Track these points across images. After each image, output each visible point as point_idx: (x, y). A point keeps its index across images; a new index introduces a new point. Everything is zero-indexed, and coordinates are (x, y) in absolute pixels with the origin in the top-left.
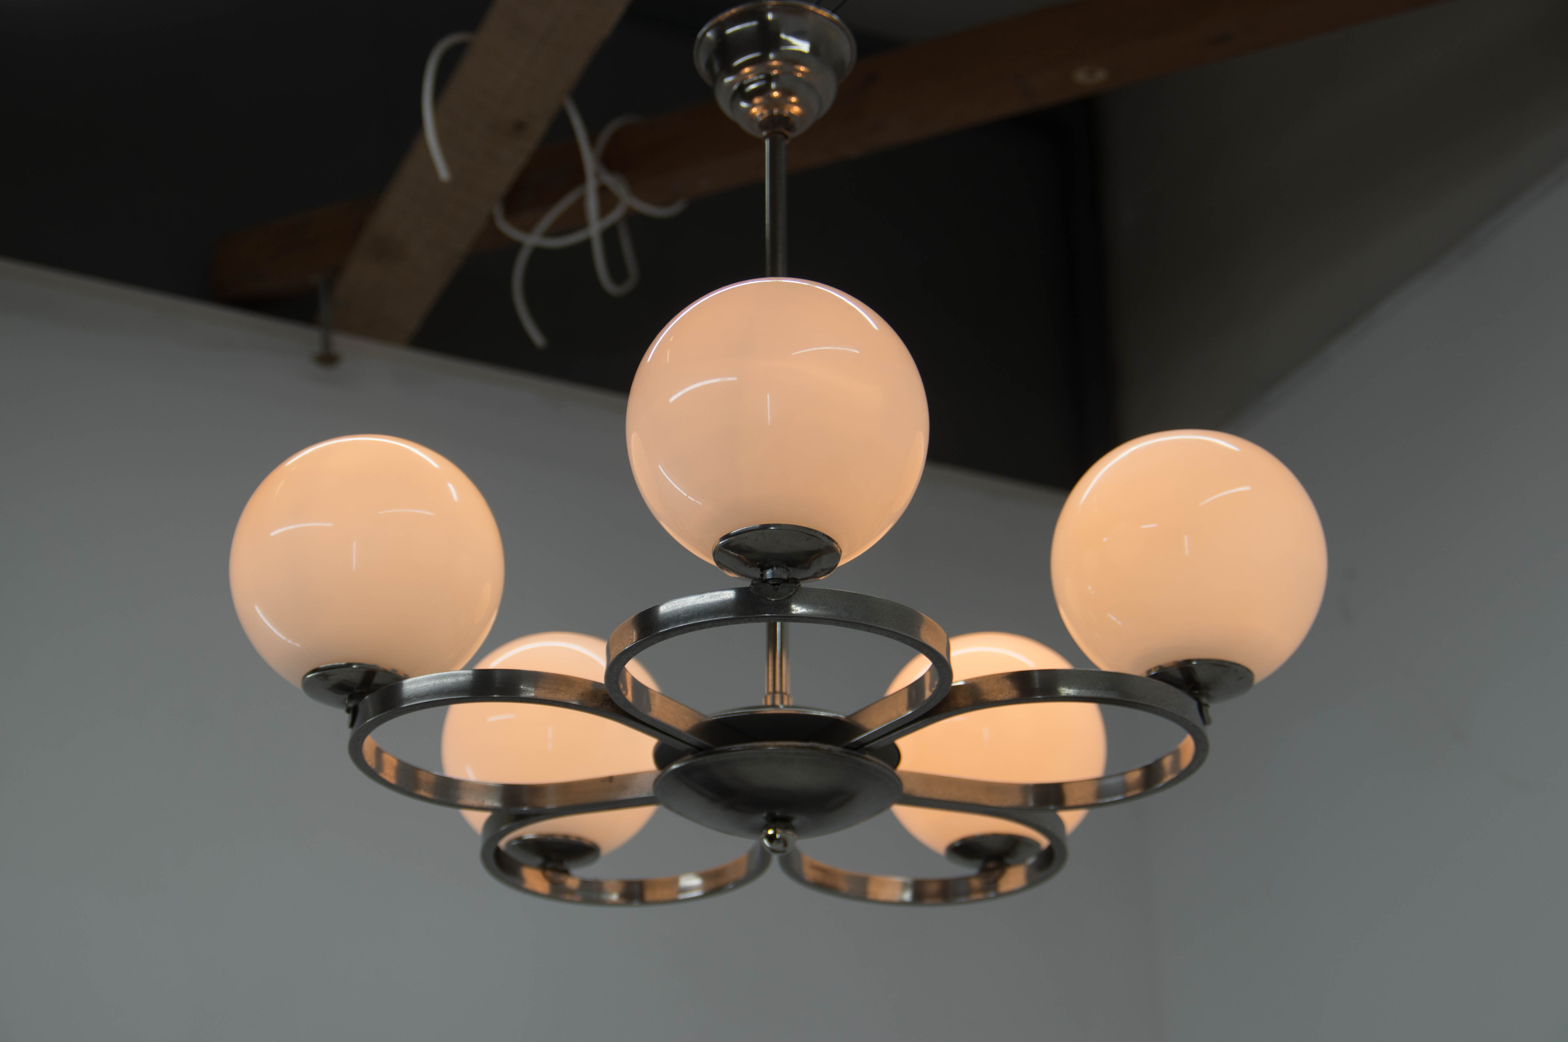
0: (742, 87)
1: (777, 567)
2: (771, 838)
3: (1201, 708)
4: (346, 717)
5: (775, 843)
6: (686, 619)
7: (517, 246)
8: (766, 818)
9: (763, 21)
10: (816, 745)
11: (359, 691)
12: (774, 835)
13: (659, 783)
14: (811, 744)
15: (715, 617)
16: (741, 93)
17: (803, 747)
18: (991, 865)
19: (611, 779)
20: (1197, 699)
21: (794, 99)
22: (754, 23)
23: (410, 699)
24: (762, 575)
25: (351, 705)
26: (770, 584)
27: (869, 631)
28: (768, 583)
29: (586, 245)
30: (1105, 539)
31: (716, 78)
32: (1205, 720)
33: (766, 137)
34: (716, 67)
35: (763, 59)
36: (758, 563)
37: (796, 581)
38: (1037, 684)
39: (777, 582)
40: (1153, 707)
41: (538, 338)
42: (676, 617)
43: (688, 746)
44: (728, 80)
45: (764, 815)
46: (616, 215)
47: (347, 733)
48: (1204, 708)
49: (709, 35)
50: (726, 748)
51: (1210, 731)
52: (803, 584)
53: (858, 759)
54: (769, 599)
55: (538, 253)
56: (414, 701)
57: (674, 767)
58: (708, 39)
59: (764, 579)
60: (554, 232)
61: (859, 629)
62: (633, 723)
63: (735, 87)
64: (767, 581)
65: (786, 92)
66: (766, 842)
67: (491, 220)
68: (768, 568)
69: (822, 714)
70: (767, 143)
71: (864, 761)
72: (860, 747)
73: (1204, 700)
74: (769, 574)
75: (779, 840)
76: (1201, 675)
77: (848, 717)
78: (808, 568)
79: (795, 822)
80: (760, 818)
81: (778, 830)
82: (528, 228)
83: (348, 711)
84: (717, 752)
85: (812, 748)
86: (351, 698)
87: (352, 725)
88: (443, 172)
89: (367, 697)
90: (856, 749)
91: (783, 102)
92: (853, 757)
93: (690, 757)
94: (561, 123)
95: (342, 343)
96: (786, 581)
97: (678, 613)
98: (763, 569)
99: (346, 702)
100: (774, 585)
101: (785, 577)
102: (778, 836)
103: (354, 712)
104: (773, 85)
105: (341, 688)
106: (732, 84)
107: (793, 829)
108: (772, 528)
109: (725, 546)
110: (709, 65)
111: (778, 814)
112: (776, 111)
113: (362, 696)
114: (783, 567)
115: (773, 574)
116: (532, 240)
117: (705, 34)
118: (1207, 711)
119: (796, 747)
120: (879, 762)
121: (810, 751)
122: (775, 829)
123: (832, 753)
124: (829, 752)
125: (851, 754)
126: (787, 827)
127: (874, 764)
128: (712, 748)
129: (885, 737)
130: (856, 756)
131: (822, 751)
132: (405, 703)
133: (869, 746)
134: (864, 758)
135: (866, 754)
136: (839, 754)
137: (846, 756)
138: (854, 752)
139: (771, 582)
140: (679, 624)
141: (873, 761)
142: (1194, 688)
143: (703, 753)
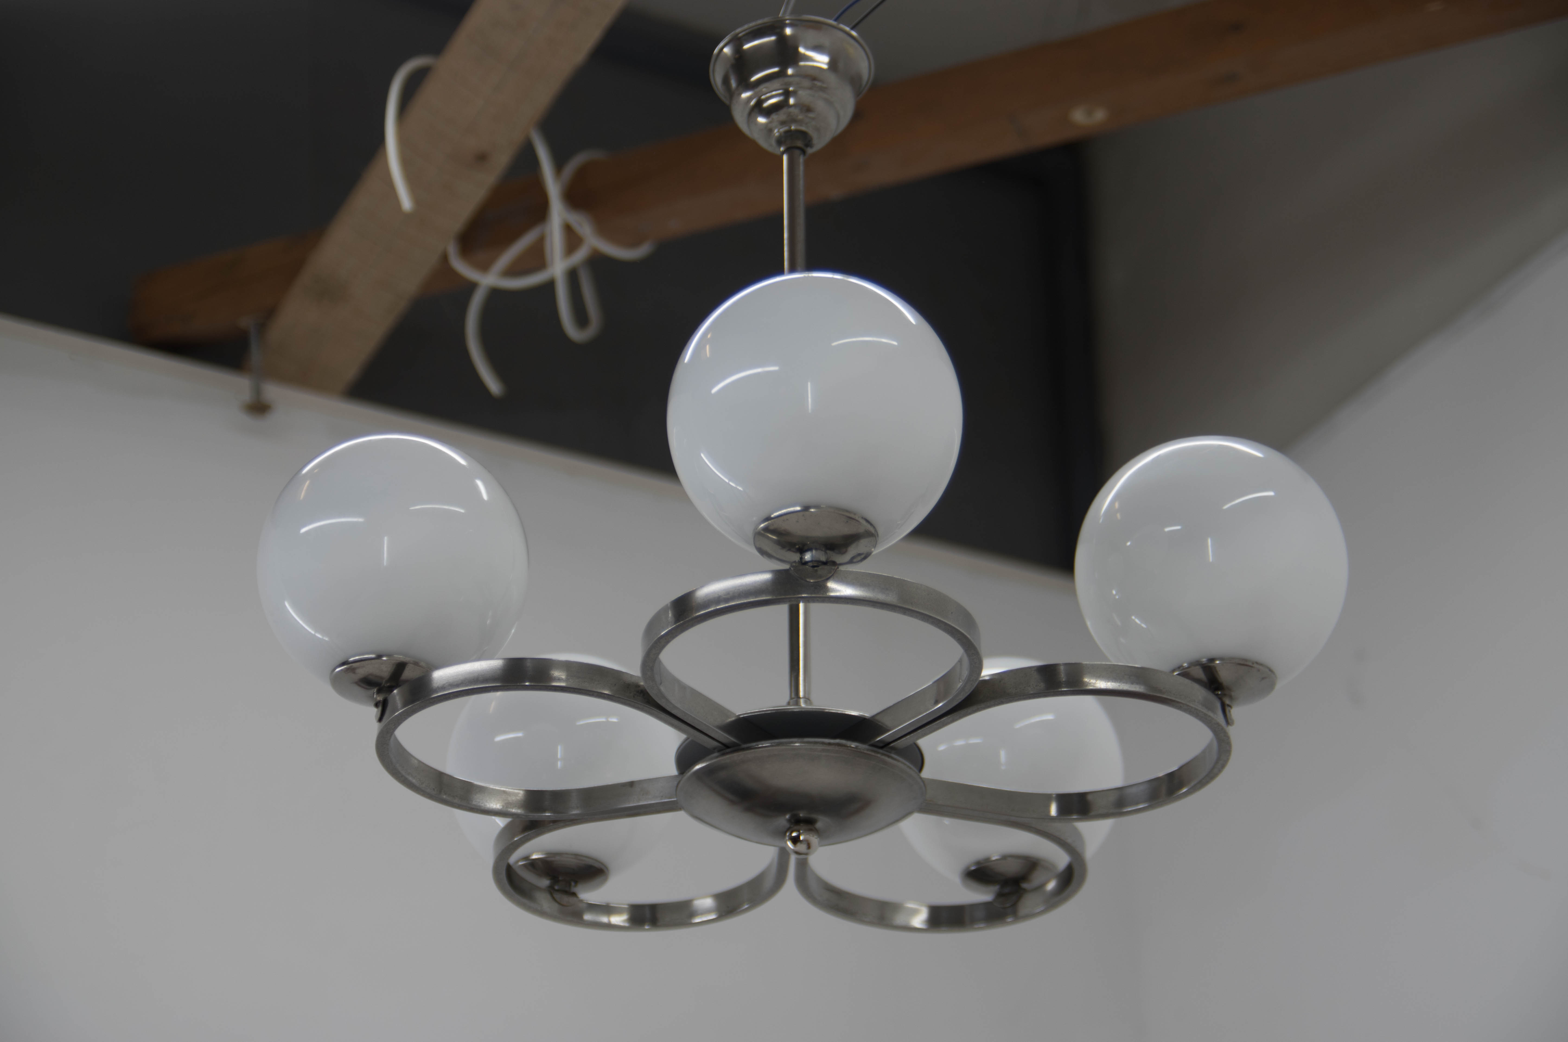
0: (760, 103)
1: (816, 549)
2: (795, 841)
3: (1224, 708)
4: (374, 712)
5: (799, 844)
6: (727, 600)
7: (472, 286)
8: (789, 821)
9: (782, 38)
10: (843, 742)
11: (388, 684)
12: (798, 837)
13: (682, 785)
14: (837, 741)
15: (756, 598)
16: (759, 108)
17: (830, 744)
18: (1007, 890)
19: (631, 784)
20: (1220, 698)
22: (773, 38)
23: (445, 688)
24: (801, 558)
25: (380, 698)
26: (810, 566)
27: (904, 613)
28: (808, 565)
29: (549, 287)
30: (1129, 544)
31: (732, 94)
32: (1228, 721)
33: (783, 153)
34: (733, 84)
35: (782, 74)
36: (797, 547)
37: (834, 563)
38: (1063, 677)
39: (817, 564)
40: (1178, 702)
41: (494, 385)
42: (717, 599)
43: (715, 744)
44: (745, 95)
45: (787, 817)
46: (580, 255)
47: (374, 728)
48: (1227, 709)
49: (726, 50)
50: (754, 744)
51: (1232, 731)
52: (842, 568)
53: (883, 757)
54: (808, 580)
55: (495, 294)
56: (449, 689)
57: (698, 767)
58: (726, 54)
59: (803, 561)
60: (512, 271)
61: (895, 612)
62: (663, 715)
63: (753, 103)
64: (806, 563)
65: (805, 108)
66: (790, 844)
67: (445, 258)
68: (807, 551)
70: (785, 158)
71: (891, 761)
72: (885, 746)
73: (1227, 702)
74: (808, 557)
75: (802, 842)
76: (1225, 675)
77: (873, 717)
78: (844, 553)
79: (819, 825)
80: (783, 821)
81: (802, 833)
82: (484, 267)
83: (376, 705)
84: (744, 749)
85: (839, 745)
86: (379, 692)
87: (380, 720)
88: (406, 202)
89: (395, 691)
90: (882, 748)
91: (801, 117)
92: (879, 755)
93: (716, 754)
95: (273, 391)
96: (825, 563)
97: (718, 594)
98: (802, 551)
99: (375, 696)
100: (813, 567)
101: (823, 559)
102: (801, 838)
103: (383, 706)
104: (791, 101)
105: (368, 682)
106: (749, 99)
107: (817, 832)
108: (813, 510)
109: (766, 529)
110: (726, 81)
111: (800, 817)
112: (794, 127)
113: (390, 689)
114: (822, 550)
115: (812, 556)
116: (489, 280)
117: (722, 49)
118: (1230, 711)
119: (823, 743)
120: (905, 764)
121: (837, 748)
122: (798, 831)
123: (859, 750)
124: (855, 750)
125: (878, 753)
126: (811, 830)
127: (899, 764)
128: (740, 745)
129: (908, 737)
130: (883, 754)
131: (849, 748)
132: (437, 693)
133: (892, 745)
134: (889, 757)
135: (890, 753)
136: (865, 752)
137: (873, 754)
138: (881, 751)
139: (810, 564)
140: (718, 605)
141: (899, 761)
142: (1217, 689)
143: (728, 750)
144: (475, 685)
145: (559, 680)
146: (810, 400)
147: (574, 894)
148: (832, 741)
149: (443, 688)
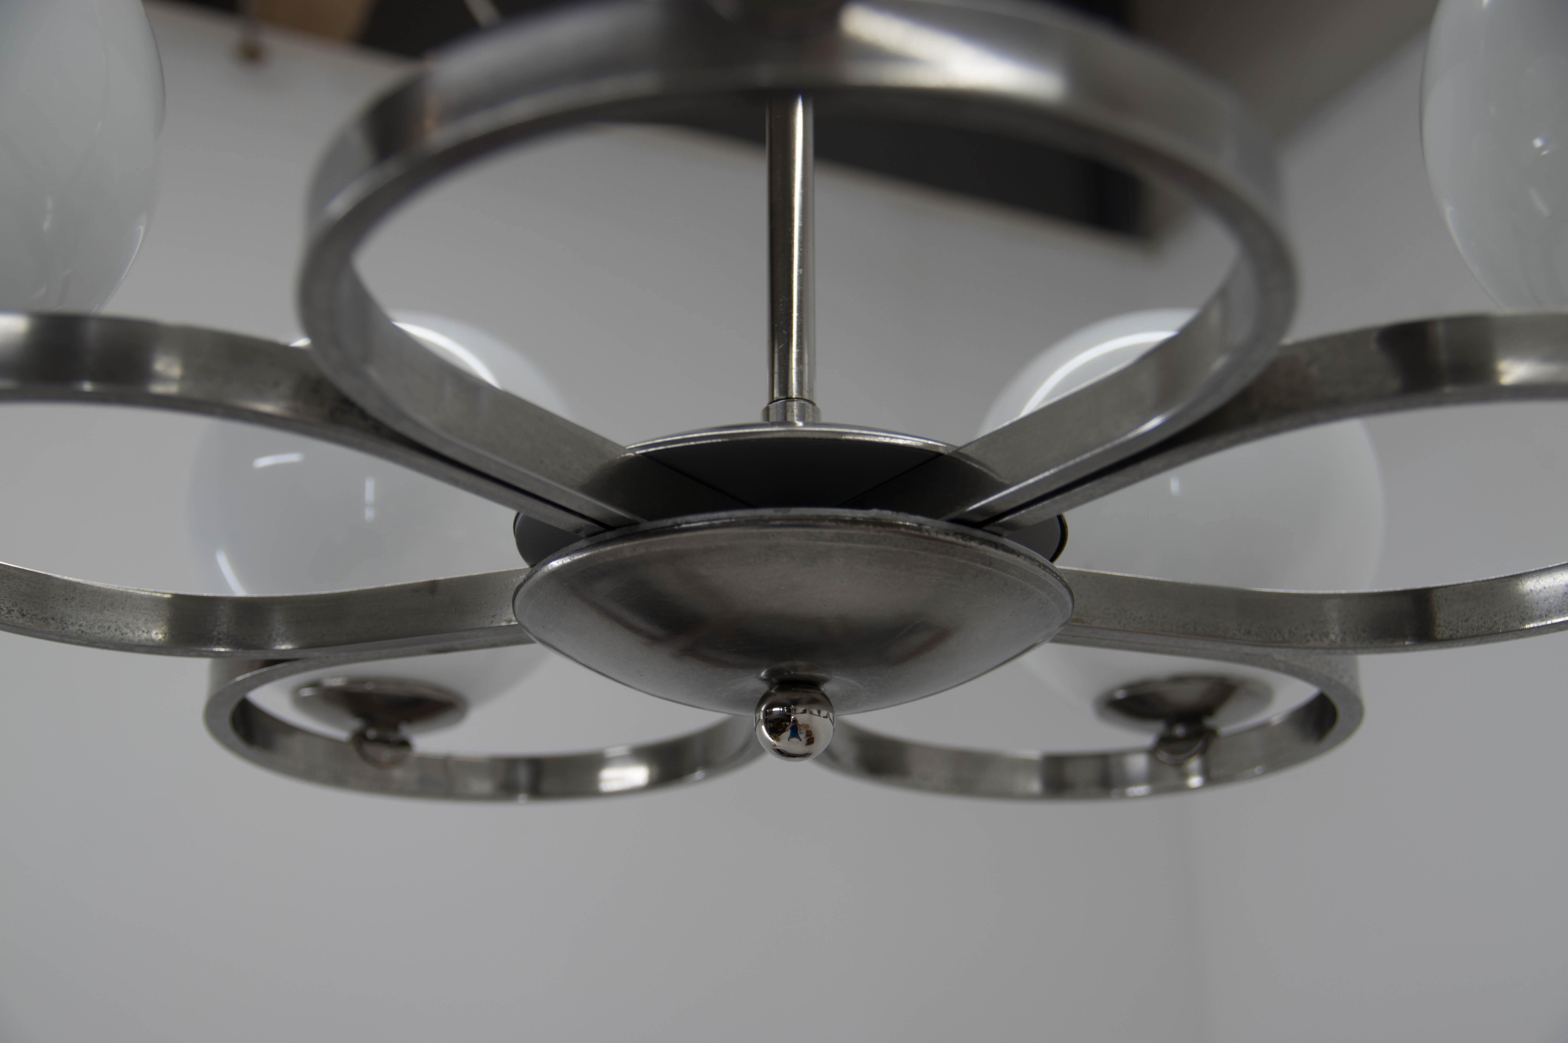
2: (779, 724)
10: (887, 514)
12: (785, 716)
14: (874, 513)
17: (854, 522)
18: (1179, 731)
19: (433, 587)
43: (579, 521)
50: (668, 522)
53: (984, 548)
57: (555, 564)
62: (424, 460)
66: (766, 732)
69: (901, 441)
71: (999, 554)
72: (988, 520)
77: (965, 449)
79: (834, 691)
80: (751, 681)
84: (646, 534)
85: (877, 523)
92: (973, 544)
93: (582, 543)
102: (793, 718)
119: (838, 520)
120: (1033, 560)
121: (872, 531)
123: (926, 534)
124: (917, 533)
125: (972, 538)
126: (814, 701)
127: (1020, 561)
128: (636, 523)
129: (1046, 503)
130: (983, 541)
131: (903, 530)
133: (1004, 518)
134: (996, 546)
135: (1000, 535)
136: (941, 537)
137: (960, 541)
138: (978, 533)
141: (1019, 554)
143: (609, 535)
145: (165, 379)
147: (405, 744)
148: (860, 514)
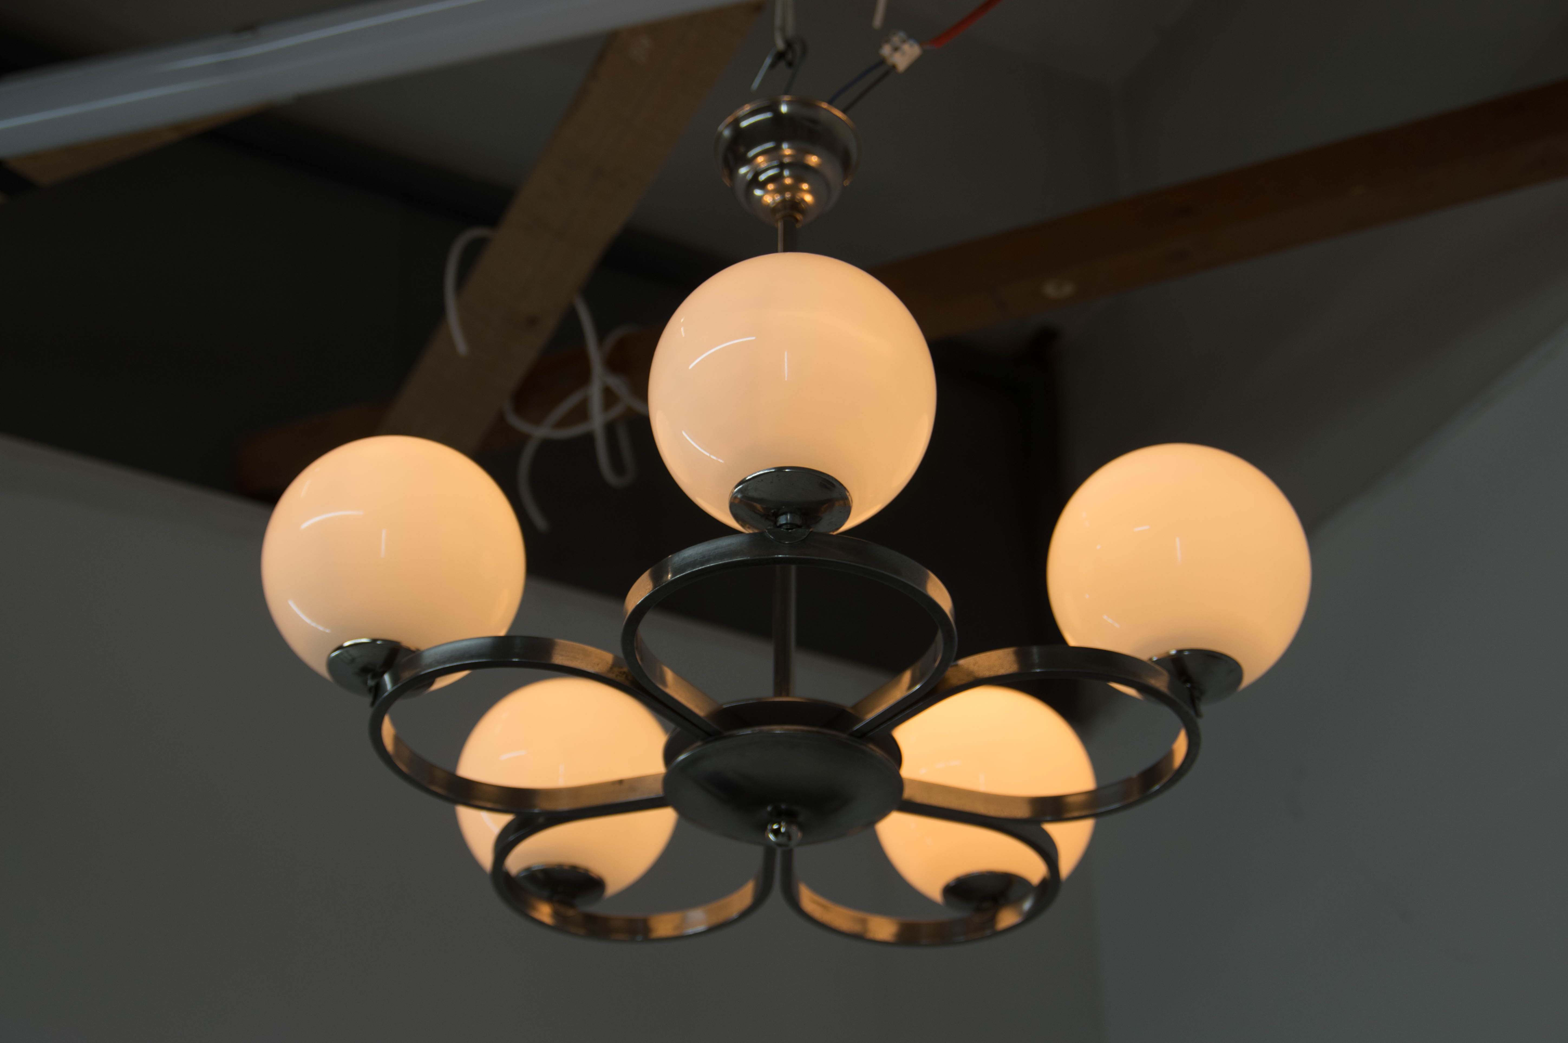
0: (756, 176)
1: (791, 513)
3: (1194, 700)
4: (365, 700)
5: (780, 837)
6: (703, 566)
8: (772, 813)
10: (822, 730)
12: (779, 829)
13: (668, 780)
14: (816, 729)
15: (730, 559)
16: (755, 182)
17: (809, 732)
18: (984, 906)
19: (621, 782)
20: (1190, 690)
21: (805, 186)
24: (776, 521)
25: (371, 683)
26: (784, 529)
28: (782, 529)
29: (590, 437)
30: (1098, 547)
31: (732, 170)
32: (1198, 714)
33: (779, 221)
36: (772, 511)
37: (808, 526)
39: (791, 528)
44: (743, 170)
45: (769, 808)
54: (782, 542)
55: (547, 445)
56: (435, 666)
59: (778, 525)
60: (560, 425)
63: (750, 176)
64: (781, 526)
65: (798, 179)
66: (771, 837)
67: (502, 415)
68: (781, 515)
71: (867, 750)
72: (863, 735)
73: (1197, 694)
74: (782, 520)
75: (783, 834)
77: (853, 707)
78: (818, 518)
79: (801, 816)
80: (767, 813)
81: (783, 824)
82: (537, 421)
83: (367, 692)
85: (818, 732)
87: (373, 704)
90: (859, 739)
91: (795, 188)
92: (855, 744)
93: (699, 743)
94: (570, 319)
96: (799, 526)
98: (777, 515)
99: (367, 684)
100: (788, 529)
101: (797, 522)
102: (783, 830)
104: (786, 173)
105: (363, 674)
106: (746, 174)
107: (797, 821)
108: (787, 470)
109: (741, 492)
111: (783, 806)
112: (788, 195)
114: (796, 514)
115: (787, 519)
116: (541, 432)
119: (803, 731)
120: (883, 756)
121: (816, 736)
122: (779, 823)
123: (837, 739)
124: (834, 738)
126: (791, 822)
127: (877, 755)
128: (722, 733)
130: (861, 744)
132: (425, 670)
133: (870, 734)
134: (866, 747)
135: (868, 742)
136: (844, 741)
137: (851, 743)
138: (858, 741)
139: (785, 527)
140: (694, 568)
141: (874, 751)
142: (1186, 682)
143: (711, 738)
144: (460, 661)
146: (786, 367)
149: (430, 666)
